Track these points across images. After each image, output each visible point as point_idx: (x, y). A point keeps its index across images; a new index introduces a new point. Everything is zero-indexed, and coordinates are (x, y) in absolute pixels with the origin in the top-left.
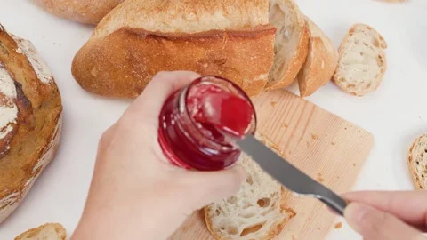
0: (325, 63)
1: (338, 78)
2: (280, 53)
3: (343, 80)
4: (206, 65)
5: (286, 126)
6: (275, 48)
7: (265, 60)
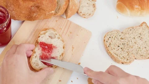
0: (75, 7)
1: (79, 12)
2: (59, 3)
3: (81, 13)
4: (33, 8)
5: (61, 29)
6: (57, 1)
7: (54, 6)
